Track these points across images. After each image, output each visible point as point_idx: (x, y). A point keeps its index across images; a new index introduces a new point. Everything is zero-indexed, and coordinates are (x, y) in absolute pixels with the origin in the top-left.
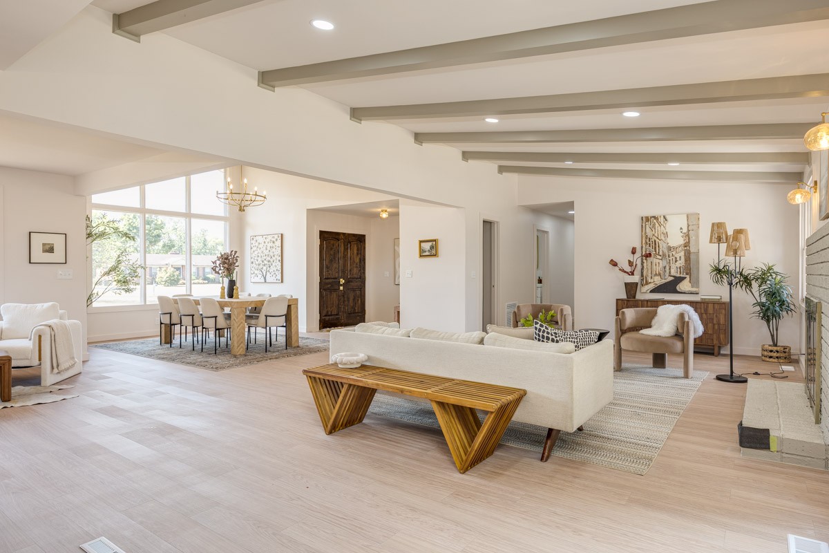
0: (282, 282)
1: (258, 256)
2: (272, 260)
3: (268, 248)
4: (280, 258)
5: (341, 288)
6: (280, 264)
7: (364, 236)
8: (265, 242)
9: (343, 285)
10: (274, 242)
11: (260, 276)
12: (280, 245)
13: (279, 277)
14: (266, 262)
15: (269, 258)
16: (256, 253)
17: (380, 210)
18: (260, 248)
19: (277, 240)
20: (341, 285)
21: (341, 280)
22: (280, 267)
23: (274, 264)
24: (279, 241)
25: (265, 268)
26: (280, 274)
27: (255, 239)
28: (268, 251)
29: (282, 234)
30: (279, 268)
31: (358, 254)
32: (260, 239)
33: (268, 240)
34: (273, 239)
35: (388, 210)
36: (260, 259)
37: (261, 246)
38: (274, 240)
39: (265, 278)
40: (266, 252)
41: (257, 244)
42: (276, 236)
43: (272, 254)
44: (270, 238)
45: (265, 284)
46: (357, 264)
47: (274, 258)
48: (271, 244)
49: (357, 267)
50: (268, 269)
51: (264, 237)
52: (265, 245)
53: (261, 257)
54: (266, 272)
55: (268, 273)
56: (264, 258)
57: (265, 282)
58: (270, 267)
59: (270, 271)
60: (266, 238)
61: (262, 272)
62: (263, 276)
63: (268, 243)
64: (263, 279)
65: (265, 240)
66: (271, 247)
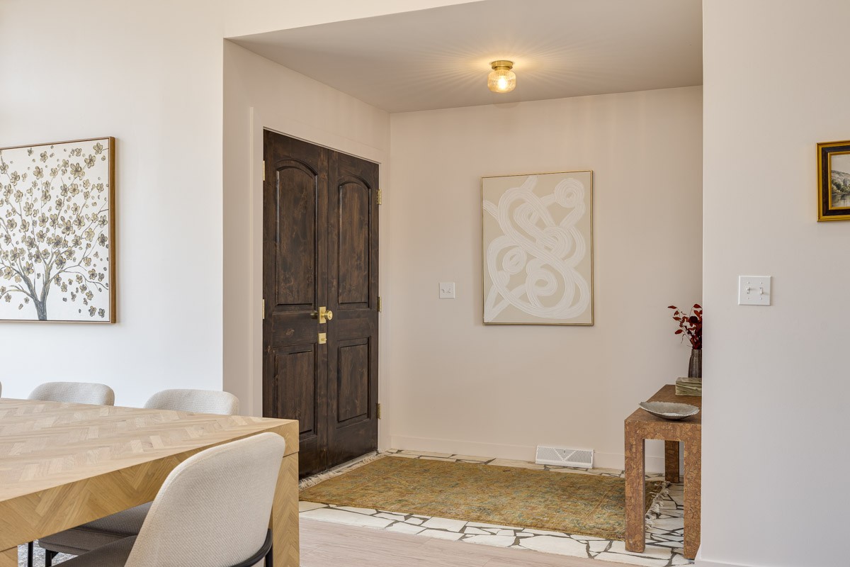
0: (114, 319)
1: (12, 224)
2: (70, 239)
3: (55, 193)
4: (106, 230)
5: (322, 338)
6: (105, 252)
7: (373, 168)
8: (39, 172)
9: (328, 327)
10: (77, 170)
11: (18, 297)
12: (105, 180)
13: (102, 300)
14: (43, 246)
15: (59, 232)
17: (485, 64)
18: (19, 195)
19: (91, 161)
20: (322, 328)
21: (322, 309)
22: (107, 264)
23: (78, 254)
24: (102, 168)
25: (39, 267)
26: (106, 293)
28: (52, 203)
29: (113, 141)
30: (102, 265)
31: (361, 222)
32: (21, 161)
33: (52, 163)
34: (74, 160)
35: (519, 63)
36: (17, 235)
37: (22, 186)
38: (81, 161)
39: (41, 307)
40: (48, 209)
41: (6, 179)
42: (88, 149)
43: (69, 215)
44: (61, 154)
45: (42, 329)
46: (359, 258)
47: (79, 232)
48: (68, 179)
49: (359, 267)
50: (54, 272)
51: (38, 151)
52: (40, 182)
53: (24, 226)
54: (46, 284)
55: (53, 284)
56: (38, 229)
57: (43, 318)
58: (61, 263)
59: (65, 277)
60: (43, 156)
61: (27, 281)
62: (33, 295)
63: (54, 172)
64: (31, 312)
65: (41, 165)
66: (65, 190)
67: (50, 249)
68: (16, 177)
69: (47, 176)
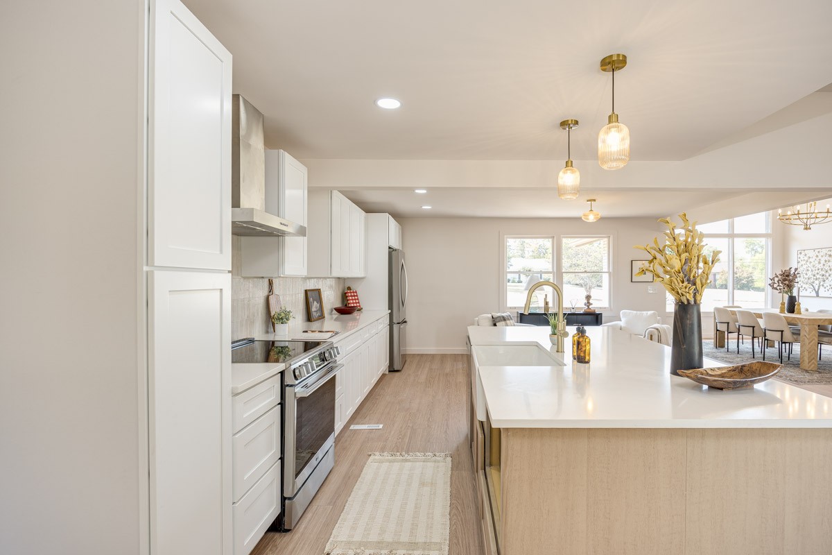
1: (808, 270)
2: (827, 274)
3: (823, 262)
8: (817, 256)
10: (830, 256)
11: (810, 290)
14: (818, 276)
15: (823, 273)
16: (805, 267)
18: (811, 262)
23: (830, 278)
25: (817, 282)
27: (803, 253)
28: (822, 265)
32: (811, 253)
33: (822, 254)
34: (829, 253)
36: (810, 273)
37: (811, 260)
38: (831, 253)
39: (817, 293)
40: (820, 266)
41: (806, 258)
43: (827, 268)
44: (824, 251)
45: (818, 299)
47: (831, 273)
48: (827, 258)
50: (821, 284)
51: (817, 251)
52: (818, 259)
53: (812, 271)
54: (819, 287)
55: (821, 287)
56: (816, 272)
57: (818, 296)
58: (824, 281)
59: (825, 285)
60: (819, 252)
61: (813, 286)
62: (815, 290)
63: (822, 256)
64: (814, 294)
65: (818, 254)
66: (826, 261)
67: (821, 277)
68: (809, 258)
69: (820, 257)
